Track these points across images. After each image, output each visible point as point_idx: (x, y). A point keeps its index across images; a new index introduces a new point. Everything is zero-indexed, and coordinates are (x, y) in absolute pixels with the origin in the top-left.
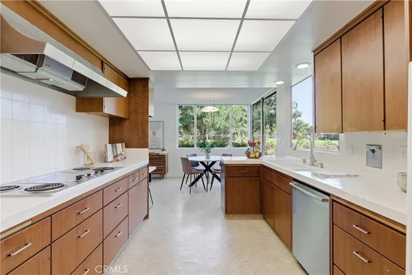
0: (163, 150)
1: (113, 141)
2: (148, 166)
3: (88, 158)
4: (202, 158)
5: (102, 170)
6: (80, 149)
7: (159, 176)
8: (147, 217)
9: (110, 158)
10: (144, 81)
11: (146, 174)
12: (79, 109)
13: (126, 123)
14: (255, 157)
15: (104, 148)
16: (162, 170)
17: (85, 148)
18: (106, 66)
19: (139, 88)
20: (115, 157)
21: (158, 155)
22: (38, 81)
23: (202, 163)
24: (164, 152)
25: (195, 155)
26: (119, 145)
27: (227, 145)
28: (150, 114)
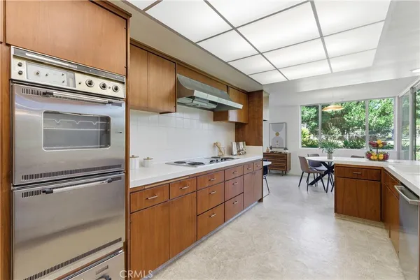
0: (286, 149)
1: (237, 141)
2: (263, 160)
3: (220, 151)
4: (324, 158)
5: (226, 159)
6: (216, 145)
7: (281, 172)
8: (261, 200)
9: (235, 152)
10: (259, 93)
11: (260, 166)
12: (216, 119)
13: (247, 126)
14: (379, 160)
15: (230, 145)
16: (283, 167)
17: (218, 145)
18: (230, 89)
19: (256, 99)
20: (239, 151)
21: (280, 153)
22: (194, 106)
23: (324, 163)
24: (287, 151)
25: (318, 155)
26: (241, 143)
27: (362, 147)
28: (264, 119)
